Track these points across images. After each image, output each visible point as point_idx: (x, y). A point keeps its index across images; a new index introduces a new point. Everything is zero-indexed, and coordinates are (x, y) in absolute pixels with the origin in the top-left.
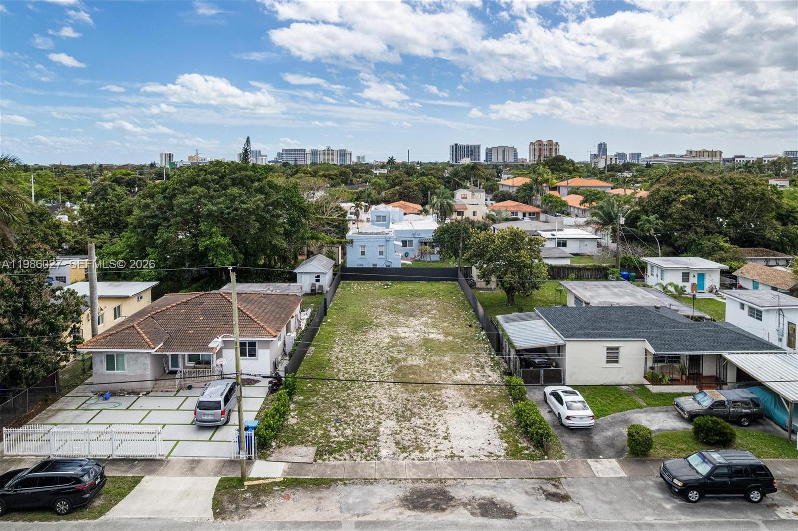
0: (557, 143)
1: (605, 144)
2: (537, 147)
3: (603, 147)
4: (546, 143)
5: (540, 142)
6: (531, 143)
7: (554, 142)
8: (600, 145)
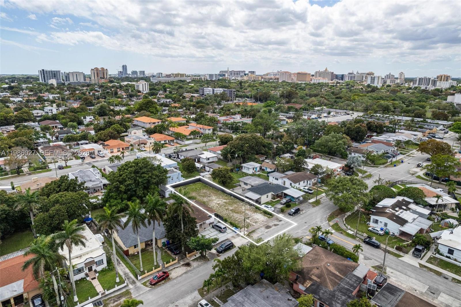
0: (107, 70)
1: (126, 66)
2: (95, 72)
3: (124, 67)
4: (101, 69)
5: (97, 69)
6: (92, 70)
7: (105, 69)
8: (123, 66)
